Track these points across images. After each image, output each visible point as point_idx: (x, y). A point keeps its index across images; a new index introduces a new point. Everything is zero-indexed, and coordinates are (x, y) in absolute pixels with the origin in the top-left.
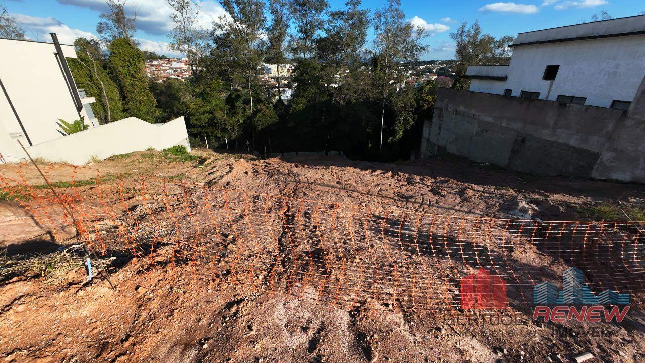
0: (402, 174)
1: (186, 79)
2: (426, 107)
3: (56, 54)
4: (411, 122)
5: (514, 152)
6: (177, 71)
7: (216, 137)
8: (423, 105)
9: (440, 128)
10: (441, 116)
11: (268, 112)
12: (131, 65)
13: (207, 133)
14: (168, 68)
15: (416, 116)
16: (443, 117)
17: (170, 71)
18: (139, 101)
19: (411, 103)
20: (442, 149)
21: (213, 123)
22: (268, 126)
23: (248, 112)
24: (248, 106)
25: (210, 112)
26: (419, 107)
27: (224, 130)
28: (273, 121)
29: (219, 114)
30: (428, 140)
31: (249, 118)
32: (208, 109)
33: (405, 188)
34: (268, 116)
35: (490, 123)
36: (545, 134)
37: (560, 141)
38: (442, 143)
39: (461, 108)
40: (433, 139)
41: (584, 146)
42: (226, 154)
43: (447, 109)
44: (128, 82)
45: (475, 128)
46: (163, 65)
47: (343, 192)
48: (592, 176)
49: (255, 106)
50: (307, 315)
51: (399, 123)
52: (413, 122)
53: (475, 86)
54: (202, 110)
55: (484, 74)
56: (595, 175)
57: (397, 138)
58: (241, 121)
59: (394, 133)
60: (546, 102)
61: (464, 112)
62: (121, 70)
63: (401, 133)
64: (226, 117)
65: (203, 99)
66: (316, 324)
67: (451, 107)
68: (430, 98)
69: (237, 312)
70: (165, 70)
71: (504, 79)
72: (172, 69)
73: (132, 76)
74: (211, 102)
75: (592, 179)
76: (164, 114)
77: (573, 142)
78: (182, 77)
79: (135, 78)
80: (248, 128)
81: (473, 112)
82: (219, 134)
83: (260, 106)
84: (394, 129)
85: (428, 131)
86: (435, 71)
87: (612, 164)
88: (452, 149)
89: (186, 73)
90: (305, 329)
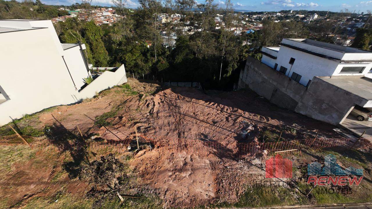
2: (244, 59)
5: (273, 95)
6: (106, 18)
7: (138, 73)
9: (247, 76)
10: (248, 70)
11: (164, 62)
12: (96, 35)
13: (134, 71)
14: (101, 15)
15: (239, 64)
17: (102, 18)
19: (236, 58)
20: (247, 86)
21: (136, 65)
22: (164, 70)
23: (154, 61)
24: (154, 58)
25: (135, 60)
27: (142, 69)
28: (167, 67)
29: (140, 62)
30: (242, 79)
31: (154, 64)
32: (134, 58)
33: (218, 116)
34: (164, 63)
35: (266, 79)
36: (283, 90)
37: (288, 94)
38: (247, 83)
39: (256, 69)
40: (244, 80)
41: (294, 98)
42: (144, 83)
44: (94, 43)
45: (260, 80)
46: (98, 13)
49: (157, 58)
50: (184, 156)
51: (230, 67)
52: (237, 67)
53: (265, 59)
54: (131, 59)
56: (296, 111)
57: (228, 75)
58: (150, 65)
59: (227, 72)
60: (287, 77)
61: (257, 71)
62: (91, 37)
63: (230, 72)
64: (143, 64)
65: (132, 53)
66: (185, 157)
67: (252, 67)
68: (246, 55)
69: (174, 155)
71: (275, 58)
72: (103, 16)
74: (135, 55)
77: (291, 96)
79: (98, 41)
80: (154, 69)
81: (260, 72)
82: (140, 71)
83: (160, 58)
84: (227, 70)
88: (251, 87)
89: (112, 19)
90: (184, 158)
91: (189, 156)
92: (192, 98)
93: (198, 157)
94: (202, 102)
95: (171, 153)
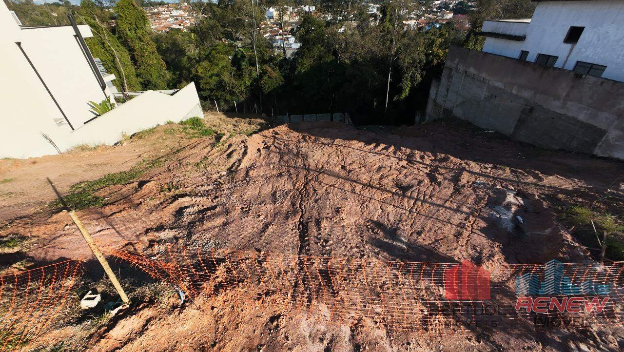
0: (404, 149)
1: (188, 28)
2: (435, 62)
3: (75, 36)
4: (419, 79)
5: (521, 122)
6: (177, 19)
7: (225, 100)
8: (432, 61)
9: (448, 90)
10: (450, 77)
11: (274, 74)
12: (138, 27)
13: (217, 96)
14: (168, 16)
15: (424, 72)
16: (452, 78)
17: (170, 19)
18: (150, 65)
19: (420, 59)
20: (448, 112)
21: (221, 86)
22: (274, 89)
23: (254, 74)
24: (254, 69)
25: (217, 75)
26: (429, 62)
27: (232, 93)
28: (279, 84)
29: (226, 77)
30: (435, 101)
31: (255, 80)
32: (215, 71)
33: (404, 171)
34: (275, 77)
35: (500, 89)
36: (555, 106)
37: (570, 114)
38: (448, 105)
39: (472, 70)
40: (440, 101)
41: (592, 122)
42: (236, 119)
43: (457, 70)
44: (137, 45)
45: (483, 93)
46: (164, 13)
47: (347, 186)
48: (595, 153)
49: (261, 68)
50: (323, 328)
51: (406, 80)
52: (421, 79)
53: (490, 45)
54: (210, 73)
55: (500, 31)
56: (597, 152)
57: (403, 96)
58: (248, 83)
59: (400, 91)
60: (562, 70)
61: (474, 75)
62: (129, 33)
63: (407, 91)
64: (233, 81)
65: (210, 61)
66: (328, 337)
67: (461, 68)
68: (441, 53)
69: (277, 326)
70: (166, 19)
71: (521, 38)
72: (173, 17)
73: (140, 39)
74: (217, 65)
75: (594, 157)
76: (174, 77)
77: (582, 117)
78: (183, 26)
79: (143, 41)
80: (255, 89)
81: (483, 75)
82: (228, 97)
83: (266, 67)
84: (401, 87)
85: (435, 92)
86: (451, 6)
87: (617, 143)
88: (458, 112)
89: (187, 21)
90: (322, 340)
91: (345, 331)
92: (333, 138)
93: (383, 333)
94: (357, 144)
95: (266, 317)
